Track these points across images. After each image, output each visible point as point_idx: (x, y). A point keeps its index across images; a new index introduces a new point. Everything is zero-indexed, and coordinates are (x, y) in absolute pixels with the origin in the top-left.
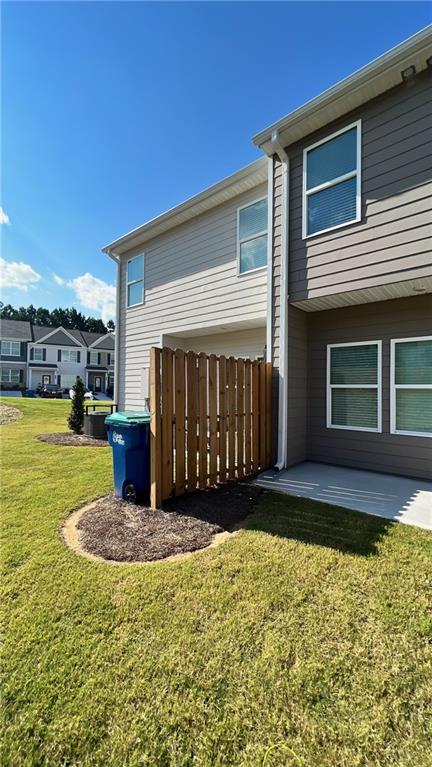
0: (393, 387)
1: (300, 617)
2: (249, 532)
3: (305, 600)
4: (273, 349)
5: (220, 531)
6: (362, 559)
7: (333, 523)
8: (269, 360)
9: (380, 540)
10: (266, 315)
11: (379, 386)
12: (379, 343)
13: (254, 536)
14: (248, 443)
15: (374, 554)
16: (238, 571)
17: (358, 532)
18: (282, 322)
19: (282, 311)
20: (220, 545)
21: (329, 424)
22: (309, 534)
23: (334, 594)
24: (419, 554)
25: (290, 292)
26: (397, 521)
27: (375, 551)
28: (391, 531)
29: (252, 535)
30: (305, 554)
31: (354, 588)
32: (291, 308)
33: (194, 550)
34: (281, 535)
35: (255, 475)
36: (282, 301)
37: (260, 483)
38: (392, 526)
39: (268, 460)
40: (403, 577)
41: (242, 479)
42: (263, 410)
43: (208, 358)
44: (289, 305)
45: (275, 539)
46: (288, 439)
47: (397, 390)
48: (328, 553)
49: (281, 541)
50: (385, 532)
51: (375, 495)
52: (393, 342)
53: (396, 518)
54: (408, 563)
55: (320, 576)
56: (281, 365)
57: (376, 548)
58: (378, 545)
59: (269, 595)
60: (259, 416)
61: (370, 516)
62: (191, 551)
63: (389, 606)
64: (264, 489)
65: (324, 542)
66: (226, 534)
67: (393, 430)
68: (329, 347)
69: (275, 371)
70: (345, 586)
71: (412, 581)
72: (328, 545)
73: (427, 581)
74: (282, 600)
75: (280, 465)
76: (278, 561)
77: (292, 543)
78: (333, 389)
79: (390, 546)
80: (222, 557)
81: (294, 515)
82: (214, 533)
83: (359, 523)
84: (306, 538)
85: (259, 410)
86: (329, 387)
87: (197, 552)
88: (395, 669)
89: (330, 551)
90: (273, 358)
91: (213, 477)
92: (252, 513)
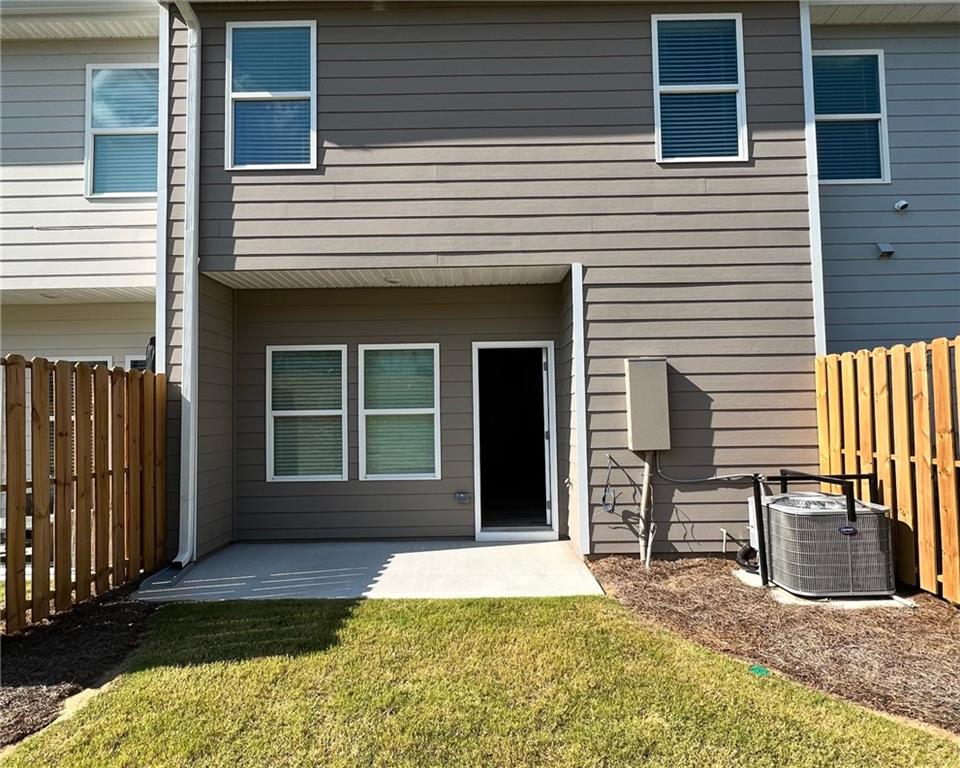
0: (363, 413)
1: (236, 752)
2: (137, 674)
3: (242, 730)
4: (169, 349)
5: (72, 693)
6: (320, 655)
7: (280, 623)
8: (160, 369)
9: (343, 626)
10: (156, 283)
11: (344, 412)
12: (343, 348)
13: (147, 678)
14: (118, 525)
15: (335, 644)
16: (125, 734)
17: (315, 625)
18: (187, 302)
19: (187, 283)
20: (78, 713)
21: (270, 477)
22: (242, 648)
23: (283, 708)
24: (387, 629)
25: (202, 252)
26: (365, 598)
27: (336, 641)
28: (356, 611)
29: (141, 678)
30: (238, 674)
31: (309, 692)
32: (204, 281)
33: (20, 738)
34: (197, 662)
35: (135, 584)
36: (187, 266)
37: (145, 595)
38: (358, 605)
39: (160, 551)
40: (368, 659)
41: (104, 596)
42: (149, 462)
43: (29, 365)
44: (200, 274)
45: (187, 671)
46: (200, 509)
47: (368, 417)
48: (274, 663)
49: (198, 670)
50: (349, 615)
51: (338, 573)
52: (362, 348)
53: (364, 594)
54: (374, 642)
55: (263, 695)
56: (185, 378)
57: (337, 637)
58: (340, 633)
59: (186, 744)
60: (142, 473)
61: (332, 600)
62: (13, 742)
63: (351, 694)
64: (156, 604)
65: (268, 652)
66: (88, 694)
67: (362, 476)
68: (270, 350)
69: (172, 390)
70: (297, 694)
71: (378, 659)
72: (272, 654)
73: (394, 654)
74: (208, 741)
75: (184, 558)
76: (196, 698)
77: (217, 668)
78: (275, 418)
79: (354, 629)
80: (87, 727)
81: (216, 628)
82: (61, 698)
83: (316, 613)
84: (239, 654)
85: (142, 463)
86: (270, 415)
87: (26, 740)
88: (355, 751)
89: (276, 658)
90: (169, 366)
91: (38, 605)
92: (138, 646)
